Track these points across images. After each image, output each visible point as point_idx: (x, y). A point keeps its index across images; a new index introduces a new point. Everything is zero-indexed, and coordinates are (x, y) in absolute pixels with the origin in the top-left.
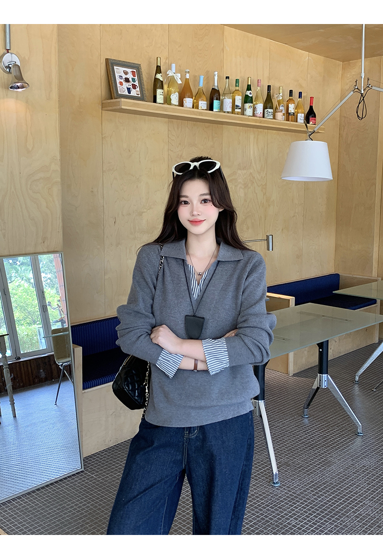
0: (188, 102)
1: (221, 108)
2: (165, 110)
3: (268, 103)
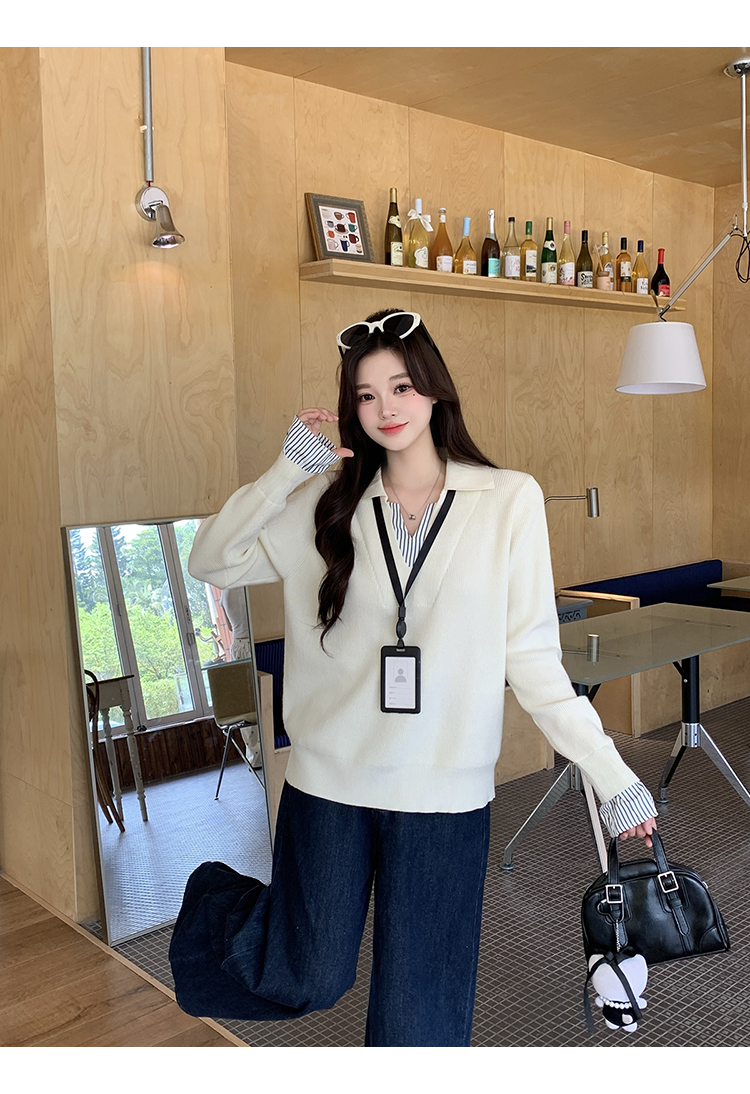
0: (445, 262)
1: (502, 272)
2: (408, 276)
3: (584, 261)
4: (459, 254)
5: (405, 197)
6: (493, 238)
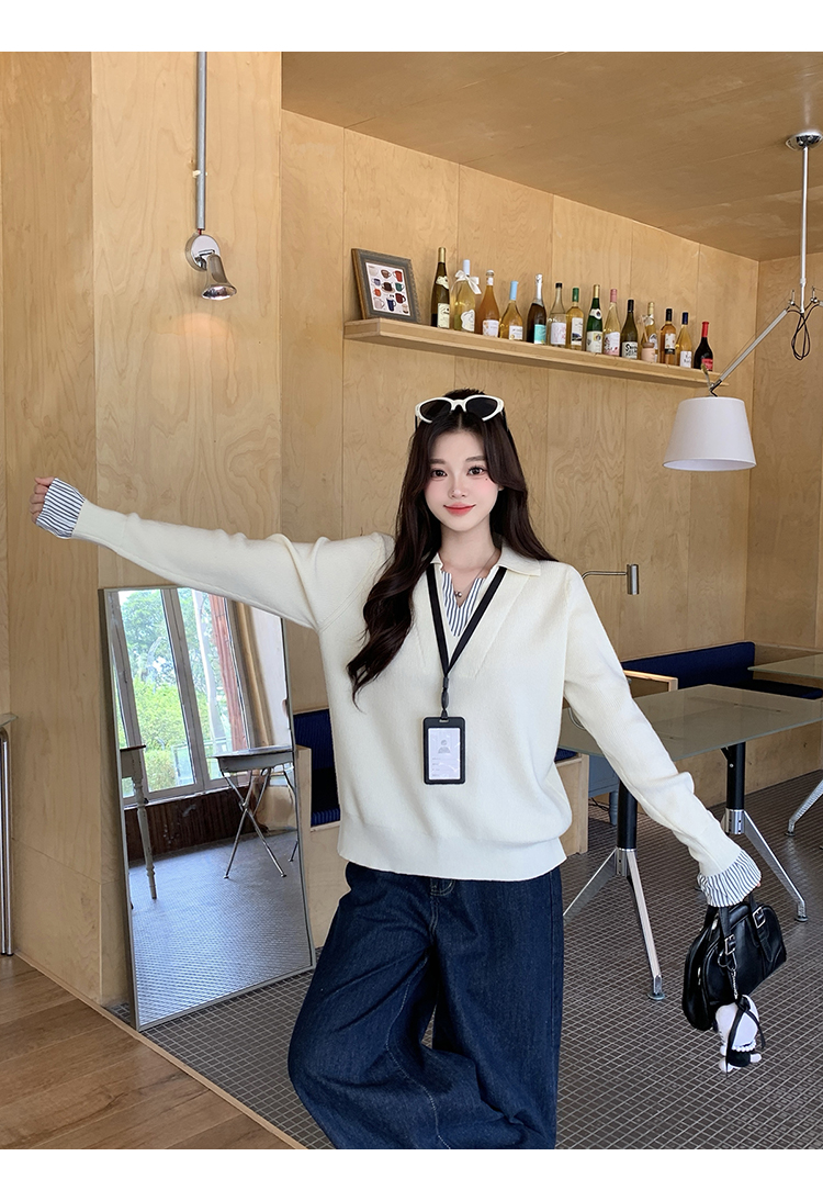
0: (491, 326)
1: (547, 340)
2: (454, 339)
3: (629, 331)
4: (505, 319)
5: (452, 258)
6: (540, 304)
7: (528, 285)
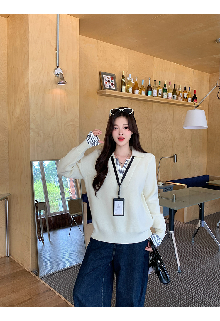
0: (137, 91)
1: (152, 95)
2: (126, 95)
3: (174, 92)
4: (141, 90)
5: (127, 74)
6: (150, 85)
7: (147, 81)
